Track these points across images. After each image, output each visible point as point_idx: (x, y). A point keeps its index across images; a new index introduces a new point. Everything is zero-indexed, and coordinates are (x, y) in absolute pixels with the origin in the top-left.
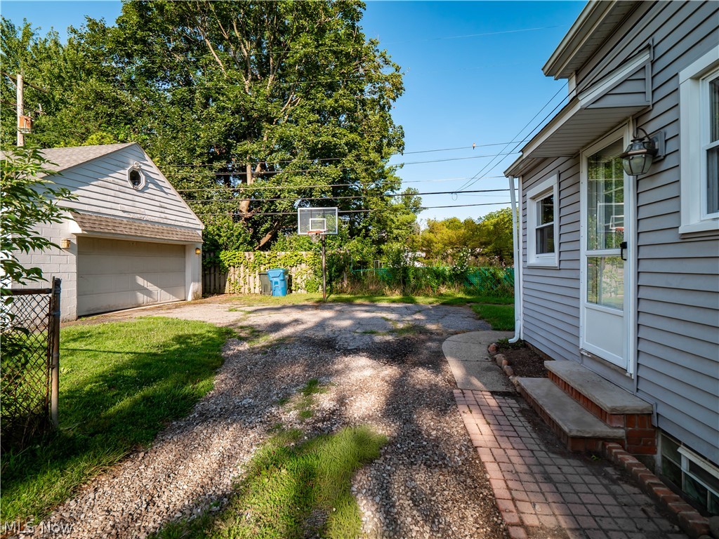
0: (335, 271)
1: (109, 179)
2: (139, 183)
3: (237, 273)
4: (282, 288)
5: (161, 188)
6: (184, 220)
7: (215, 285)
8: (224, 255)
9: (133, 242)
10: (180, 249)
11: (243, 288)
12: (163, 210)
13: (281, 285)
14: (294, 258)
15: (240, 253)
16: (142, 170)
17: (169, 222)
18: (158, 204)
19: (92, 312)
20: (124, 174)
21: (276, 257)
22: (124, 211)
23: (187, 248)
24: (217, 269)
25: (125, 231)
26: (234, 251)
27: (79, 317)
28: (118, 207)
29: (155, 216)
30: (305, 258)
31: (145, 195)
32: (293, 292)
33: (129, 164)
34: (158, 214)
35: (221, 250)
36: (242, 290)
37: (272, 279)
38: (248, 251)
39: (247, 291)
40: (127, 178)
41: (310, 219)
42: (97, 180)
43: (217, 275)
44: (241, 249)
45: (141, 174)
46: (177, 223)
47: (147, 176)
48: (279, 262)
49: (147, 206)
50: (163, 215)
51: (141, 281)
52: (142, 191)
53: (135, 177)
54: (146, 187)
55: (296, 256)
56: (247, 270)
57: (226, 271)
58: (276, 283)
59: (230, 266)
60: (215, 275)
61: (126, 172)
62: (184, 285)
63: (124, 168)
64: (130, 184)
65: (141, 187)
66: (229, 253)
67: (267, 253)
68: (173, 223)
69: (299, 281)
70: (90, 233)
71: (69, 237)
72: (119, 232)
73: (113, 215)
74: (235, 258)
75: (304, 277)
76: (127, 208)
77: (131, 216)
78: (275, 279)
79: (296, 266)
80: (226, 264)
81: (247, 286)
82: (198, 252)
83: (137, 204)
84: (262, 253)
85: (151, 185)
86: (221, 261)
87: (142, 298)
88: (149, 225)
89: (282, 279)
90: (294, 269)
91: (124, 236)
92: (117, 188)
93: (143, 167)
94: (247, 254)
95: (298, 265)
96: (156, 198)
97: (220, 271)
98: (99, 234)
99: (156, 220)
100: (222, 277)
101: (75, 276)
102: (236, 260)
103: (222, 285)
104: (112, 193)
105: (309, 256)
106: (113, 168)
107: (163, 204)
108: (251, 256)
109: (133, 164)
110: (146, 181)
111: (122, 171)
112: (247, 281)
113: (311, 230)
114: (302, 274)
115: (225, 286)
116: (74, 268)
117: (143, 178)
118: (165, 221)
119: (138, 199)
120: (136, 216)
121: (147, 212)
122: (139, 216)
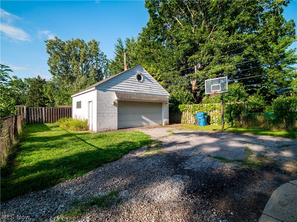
0: (233, 114)
1: (129, 79)
2: (141, 79)
3: (185, 114)
4: (203, 122)
5: (150, 80)
6: (160, 92)
7: (177, 119)
8: (180, 106)
9: (140, 102)
10: (159, 104)
11: (188, 121)
12: (151, 89)
13: (202, 120)
14: (211, 107)
15: (187, 105)
16: (142, 74)
17: (153, 93)
18: (149, 87)
19: (124, 128)
20: (135, 77)
21: (202, 107)
22: (135, 91)
23: (162, 103)
24: (178, 113)
25: (134, 98)
26: (184, 104)
27: (118, 129)
28: (132, 89)
29: (147, 91)
30: (217, 107)
31: (143, 84)
32: (211, 124)
33: (137, 73)
34: (149, 91)
35: (179, 104)
36: (188, 122)
37: (198, 117)
38: (190, 104)
39: (190, 123)
40: (136, 78)
41: (212, 85)
42: (125, 80)
43: (178, 115)
44: (187, 103)
45: (142, 76)
46: (157, 94)
47: (144, 76)
48: (204, 109)
49: (144, 88)
50: (151, 91)
51: (143, 117)
52: (142, 82)
53: (139, 77)
54: (144, 81)
55: (212, 106)
56: (190, 113)
57: (181, 114)
58: (200, 119)
59: (183, 111)
60: (177, 115)
61: (136, 76)
62: (161, 119)
63: (135, 74)
64: (137, 80)
65: (141, 81)
66: (182, 106)
67: (198, 105)
68: (155, 94)
69: (214, 119)
70: (121, 99)
71: (114, 101)
72: (131, 98)
73: (130, 92)
74: (184, 107)
75: (217, 117)
76: (136, 89)
77: (138, 92)
78: (199, 117)
79: (212, 111)
80: (181, 110)
81: (190, 120)
82: (167, 105)
83: (140, 88)
84: (196, 105)
85: (146, 80)
86: (179, 109)
87: (144, 124)
88: (145, 95)
89: (203, 117)
90: (211, 112)
91: (133, 100)
92: (132, 82)
93: (142, 73)
94: (189, 105)
95: (213, 111)
96: (148, 84)
97: (179, 113)
98: (124, 99)
99: (148, 93)
100: (180, 116)
101: (117, 115)
102: (185, 109)
103: (180, 119)
104: (130, 84)
105: (219, 106)
106: (131, 75)
107: (151, 87)
108: (191, 106)
109: (138, 72)
110: (143, 78)
111: (134, 76)
112: (190, 118)
113: (212, 91)
114: (216, 115)
115: (181, 120)
116: (117, 112)
117: (142, 77)
118: (152, 93)
119: (140, 85)
120: (139, 92)
121: (144, 90)
122: (141, 92)
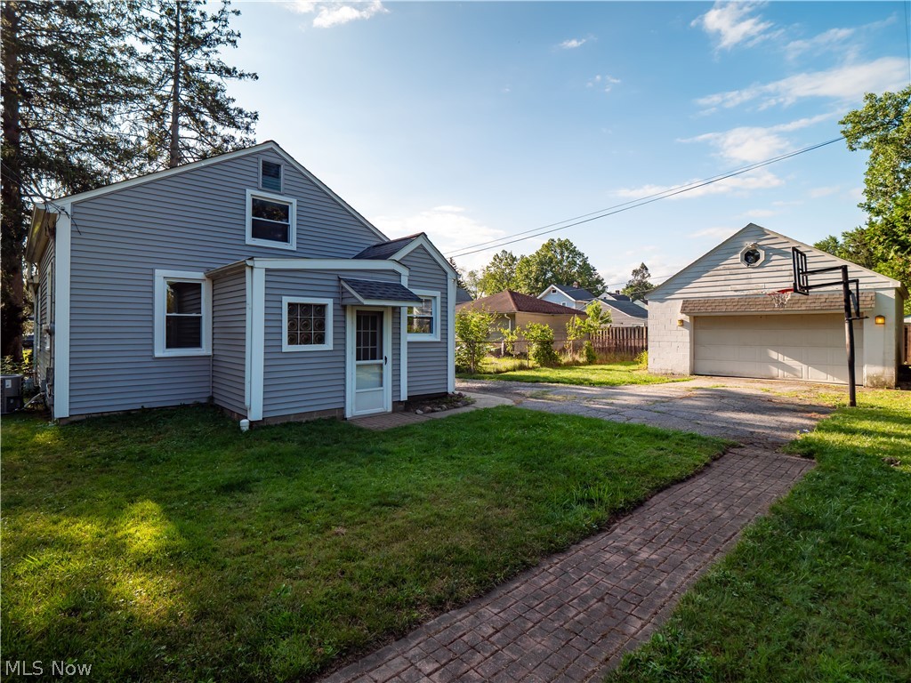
1: (721, 267)
2: (758, 259)
9: (761, 316)
16: (760, 246)
20: (738, 257)
22: (735, 291)
28: (729, 288)
31: (766, 269)
33: (740, 248)
40: (739, 260)
45: (760, 251)
47: (768, 250)
49: (767, 280)
51: (774, 355)
52: (760, 266)
54: (767, 261)
61: (739, 255)
63: (736, 253)
64: (744, 265)
65: (758, 263)
73: (723, 296)
76: (738, 287)
77: (745, 293)
82: (880, 320)
83: (753, 281)
85: (775, 257)
87: (775, 371)
88: (769, 299)
92: (728, 272)
93: (763, 243)
96: (783, 268)
104: (723, 278)
106: (725, 256)
109: (747, 245)
110: (767, 255)
111: (734, 256)
116: (687, 339)
117: (763, 253)
119: (753, 276)
120: (751, 292)
121: (767, 286)
122: (755, 291)
